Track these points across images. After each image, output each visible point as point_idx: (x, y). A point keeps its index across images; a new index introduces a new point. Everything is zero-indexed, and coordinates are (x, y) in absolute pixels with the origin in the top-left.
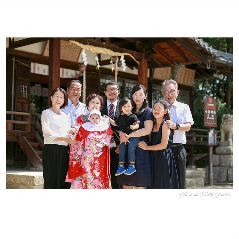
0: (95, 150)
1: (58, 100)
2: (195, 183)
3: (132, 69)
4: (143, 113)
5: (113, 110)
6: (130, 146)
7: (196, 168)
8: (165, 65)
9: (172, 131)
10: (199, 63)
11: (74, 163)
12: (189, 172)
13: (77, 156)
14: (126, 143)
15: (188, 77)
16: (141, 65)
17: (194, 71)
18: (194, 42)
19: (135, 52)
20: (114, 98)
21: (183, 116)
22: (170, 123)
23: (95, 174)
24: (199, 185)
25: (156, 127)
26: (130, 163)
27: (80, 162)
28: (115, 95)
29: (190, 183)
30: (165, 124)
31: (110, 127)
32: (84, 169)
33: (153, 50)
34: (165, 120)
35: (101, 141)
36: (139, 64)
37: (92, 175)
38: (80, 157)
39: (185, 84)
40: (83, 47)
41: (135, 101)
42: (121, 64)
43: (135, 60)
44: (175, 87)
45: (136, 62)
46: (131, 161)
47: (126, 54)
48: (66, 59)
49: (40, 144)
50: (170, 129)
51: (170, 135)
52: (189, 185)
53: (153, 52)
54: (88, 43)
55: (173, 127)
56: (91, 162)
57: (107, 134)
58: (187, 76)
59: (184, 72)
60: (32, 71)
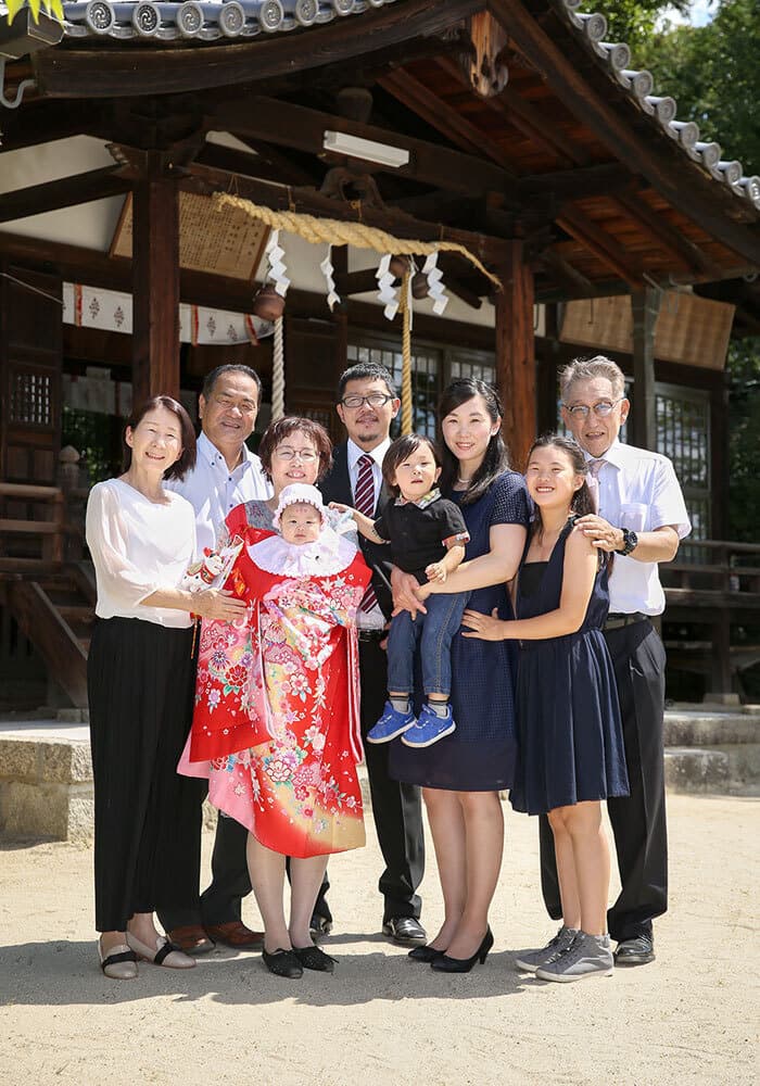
0: (303, 639)
1: (154, 444)
2: (734, 764)
3: (477, 305)
4: (484, 493)
5: (372, 480)
6: (431, 629)
7: (743, 702)
8: (606, 286)
9: (607, 560)
10: (750, 277)
11: (214, 698)
12: (710, 722)
13: (228, 668)
14: (414, 615)
15: (706, 333)
16: (509, 288)
17: (731, 310)
18: (725, 189)
19: (483, 238)
20: (376, 433)
21: (646, 503)
22: (599, 525)
23: (310, 745)
24: (752, 775)
25: (540, 543)
26: (427, 697)
27: (236, 692)
28: (377, 420)
29: (712, 767)
30: (579, 530)
31: (358, 553)
32: (259, 723)
33: (557, 230)
34: (577, 517)
35: (322, 607)
36: (498, 286)
37: (298, 748)
38: (239, 673)
39: (693, 360)
40: (271, 220)
41: (451, 445)
42: (428, 288)
43: (483, 270)
44: (614, 389)
45: (487, 277)
46: (433, 691)
47: (447, 246)
48: (208, 270)
50: (596, 552)
51: (597, 574)
52: (707, 774)
53: (554, 237)
54: (292, 205)
55: (609, 542)
56: (294, 694)
57: (347, 582)
58: (699, 328)
59: (687, 311)
60: (68, 317)
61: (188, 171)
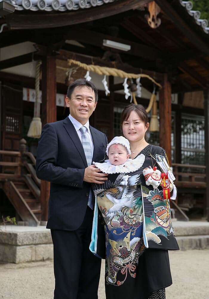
16: (163, 89)
19: (154, 73)
36: (160, 87)
43: (155, 82)
47: (143, 76)
49: (32, 191)
53: (178, 72)
54: (93, 63)
60: (25, 98)
61: (58, 52)
